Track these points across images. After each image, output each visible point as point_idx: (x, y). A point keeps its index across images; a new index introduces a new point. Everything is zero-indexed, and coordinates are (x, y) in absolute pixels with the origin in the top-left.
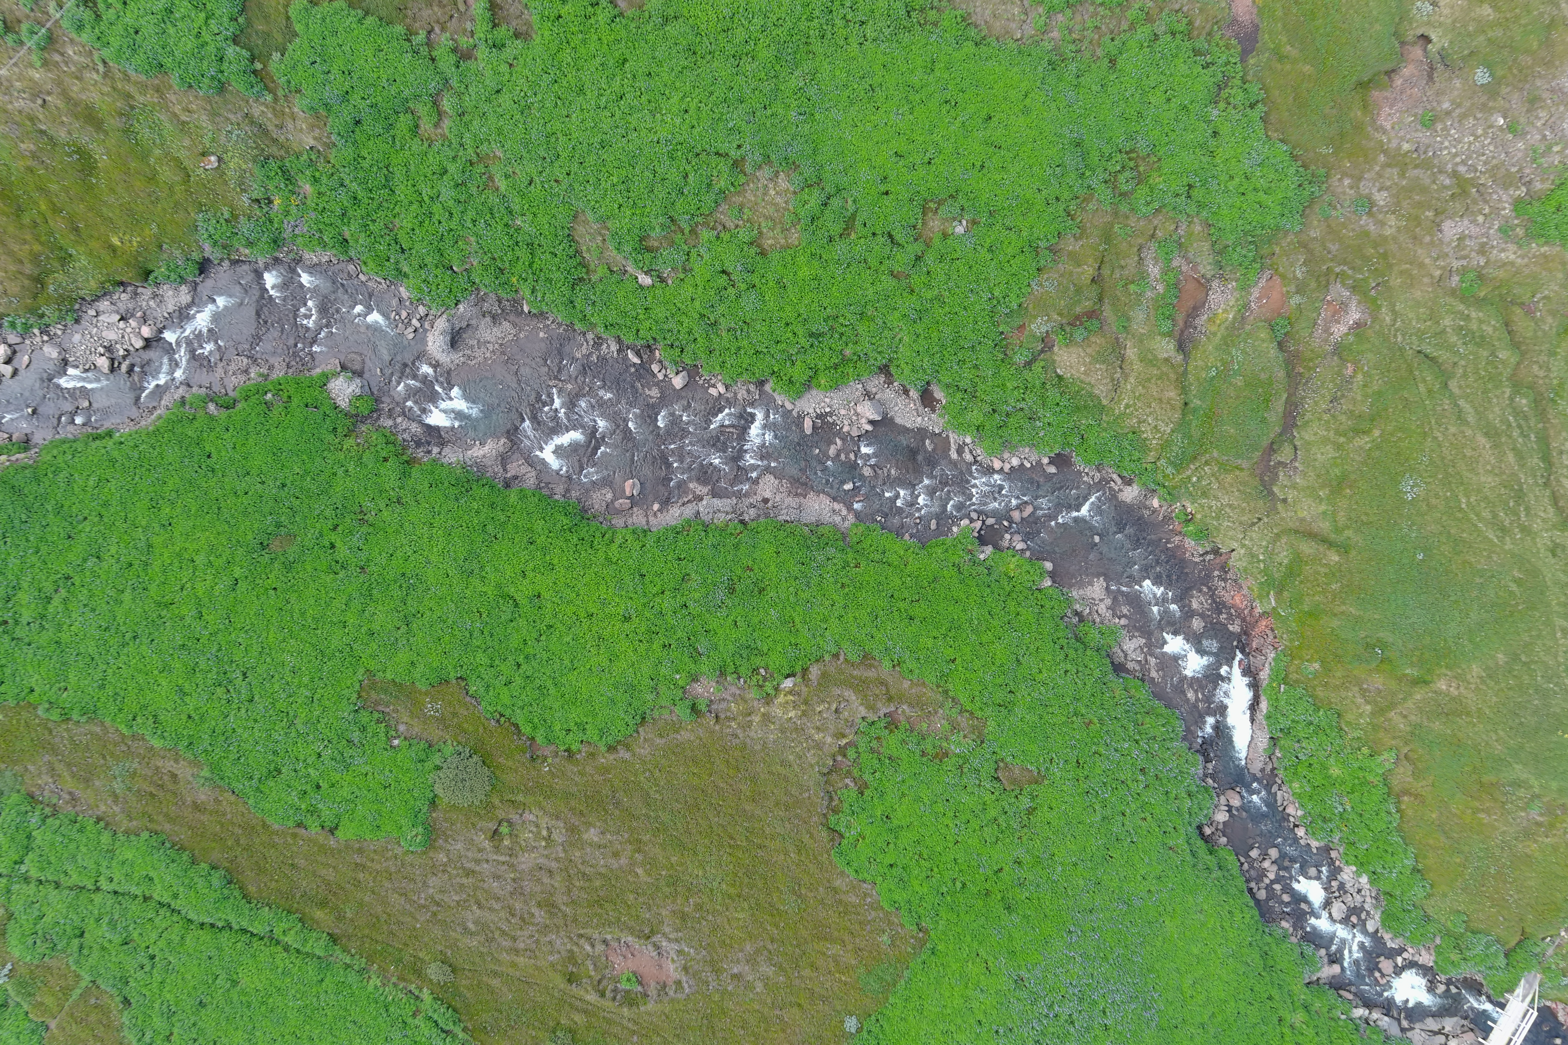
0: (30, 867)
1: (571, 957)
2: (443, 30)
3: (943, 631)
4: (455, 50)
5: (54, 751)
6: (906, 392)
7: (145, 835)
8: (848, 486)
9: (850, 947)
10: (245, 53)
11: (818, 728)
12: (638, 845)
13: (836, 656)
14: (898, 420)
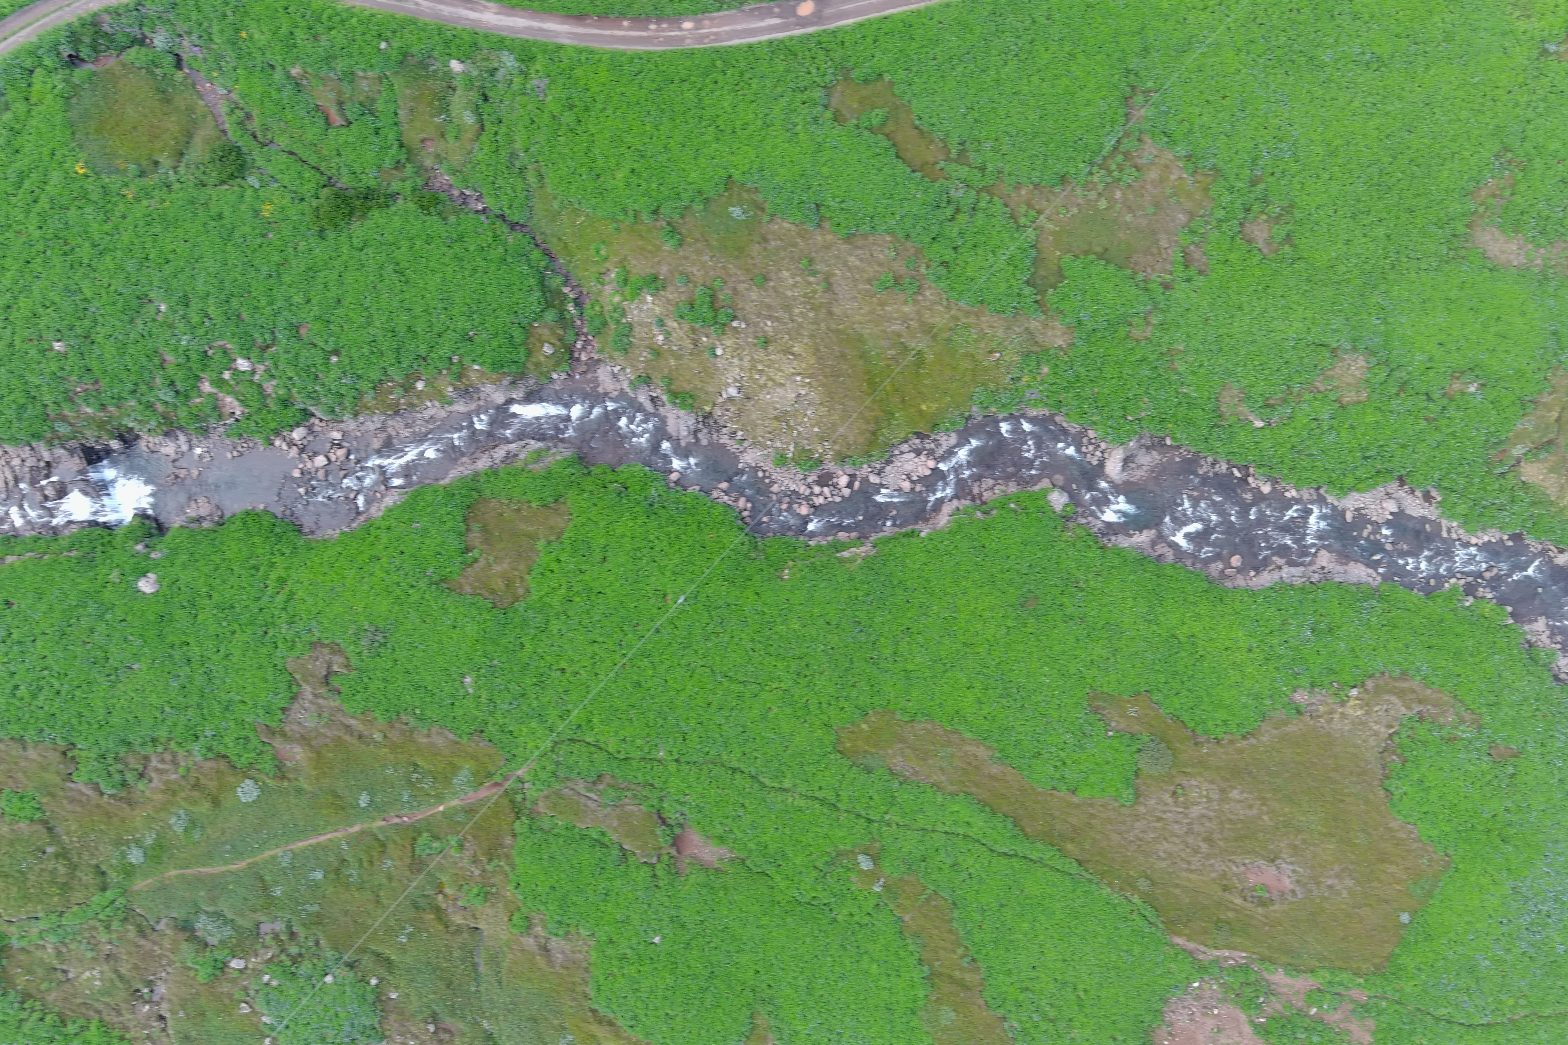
0: (893, 816)
1: (1224, 875)
2: (1153, 270)
3: (1451, 655)
4: (1161, 284)
5: (904, 741)
6: (1412, 491)
7: (962, 794)
8: (1377, 557)
9: (1402, 867)
10: (1035, 291)
11: (1375, 722)
12: (1264, 801)
13: (1383, 673)
14: (1408, 512)
